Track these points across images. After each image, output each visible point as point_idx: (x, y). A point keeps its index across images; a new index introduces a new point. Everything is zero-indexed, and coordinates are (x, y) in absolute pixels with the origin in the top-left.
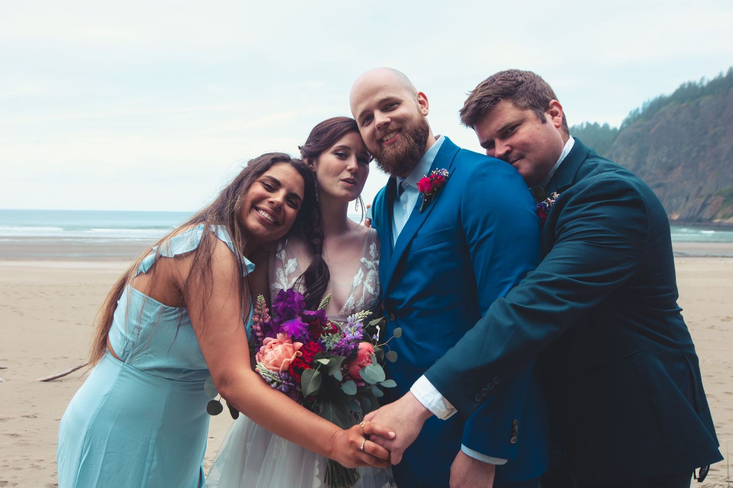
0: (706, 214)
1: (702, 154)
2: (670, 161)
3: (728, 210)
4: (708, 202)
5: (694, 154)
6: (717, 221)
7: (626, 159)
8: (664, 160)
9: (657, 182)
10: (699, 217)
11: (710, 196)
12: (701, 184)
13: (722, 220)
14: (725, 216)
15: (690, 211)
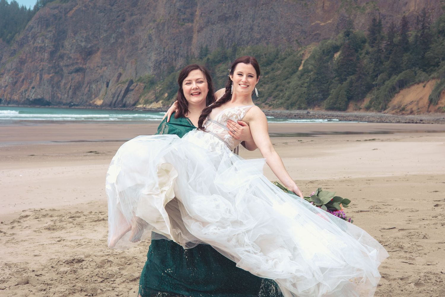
0: (130, 99)
1: (120, 40)
2: (89, 46)
3: (151, 95)
4: (131, 88)
5: (112, 41)
6: (139, 106)
7: (43, 41)
8: (83, 44)
9: (76, 66)
10: (124, 102)
11: (131, 82)
12: (121, 70)
13: (144, 106)
14: (146, 102)
15: (113, 97)
